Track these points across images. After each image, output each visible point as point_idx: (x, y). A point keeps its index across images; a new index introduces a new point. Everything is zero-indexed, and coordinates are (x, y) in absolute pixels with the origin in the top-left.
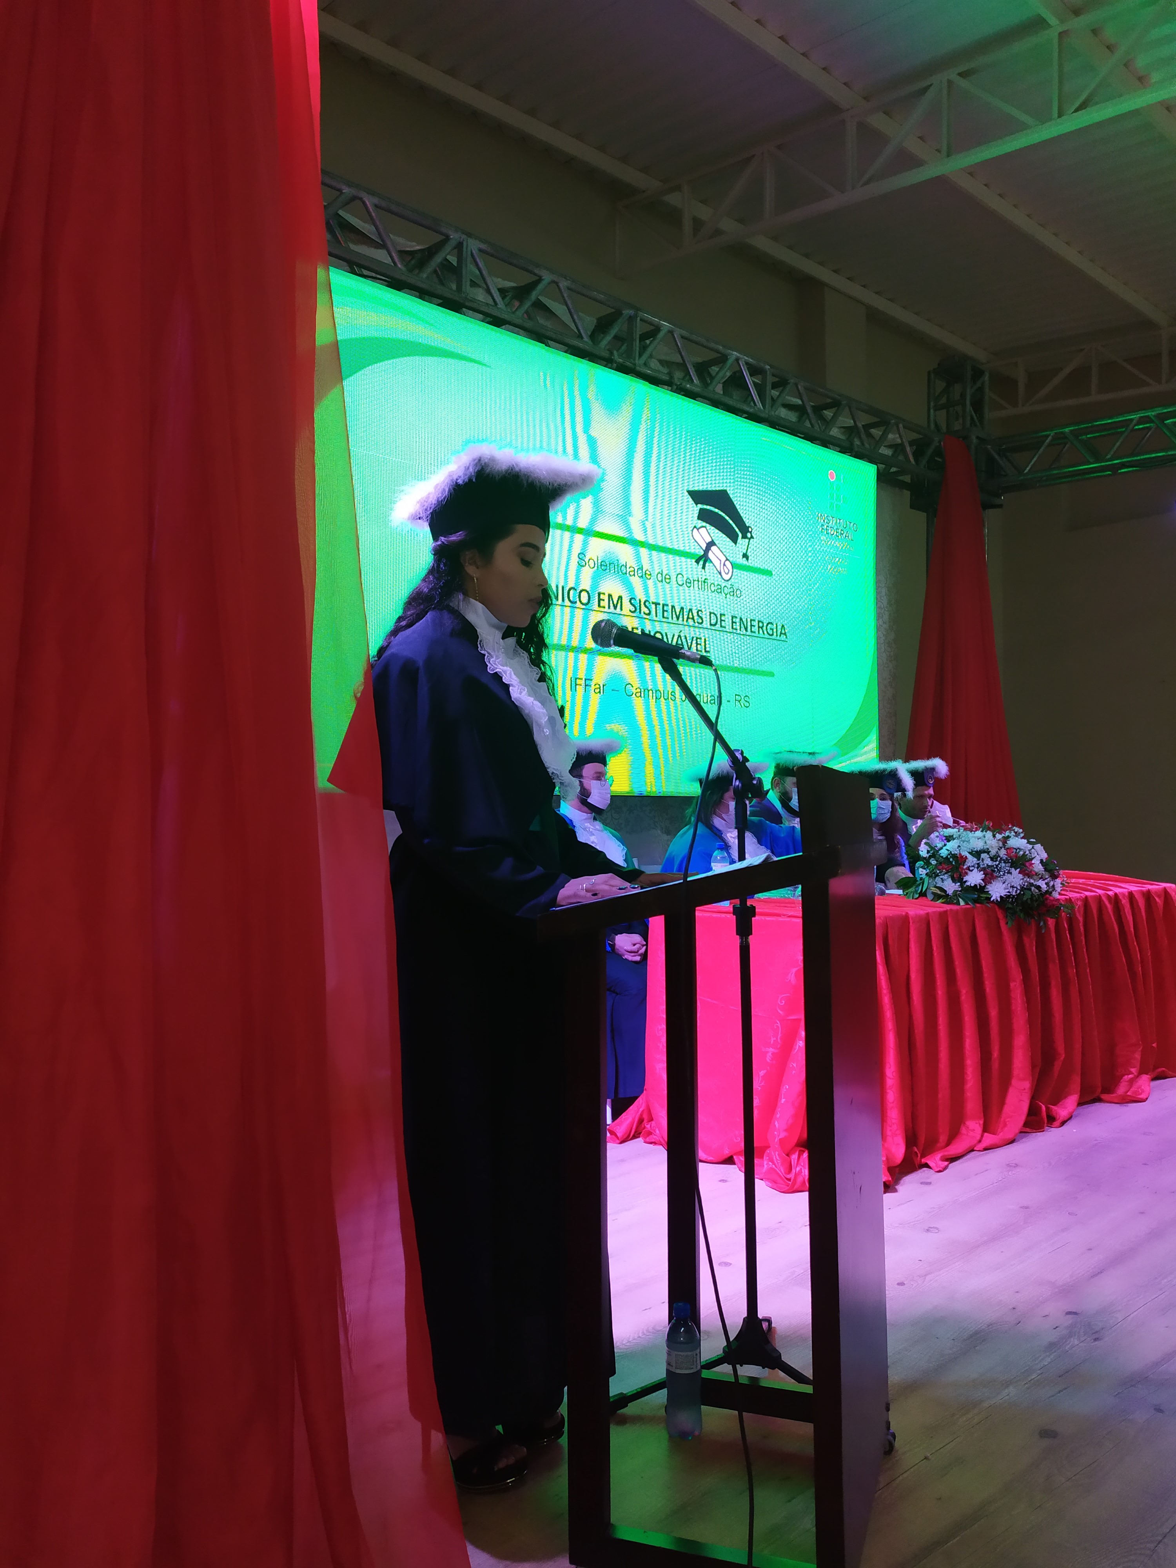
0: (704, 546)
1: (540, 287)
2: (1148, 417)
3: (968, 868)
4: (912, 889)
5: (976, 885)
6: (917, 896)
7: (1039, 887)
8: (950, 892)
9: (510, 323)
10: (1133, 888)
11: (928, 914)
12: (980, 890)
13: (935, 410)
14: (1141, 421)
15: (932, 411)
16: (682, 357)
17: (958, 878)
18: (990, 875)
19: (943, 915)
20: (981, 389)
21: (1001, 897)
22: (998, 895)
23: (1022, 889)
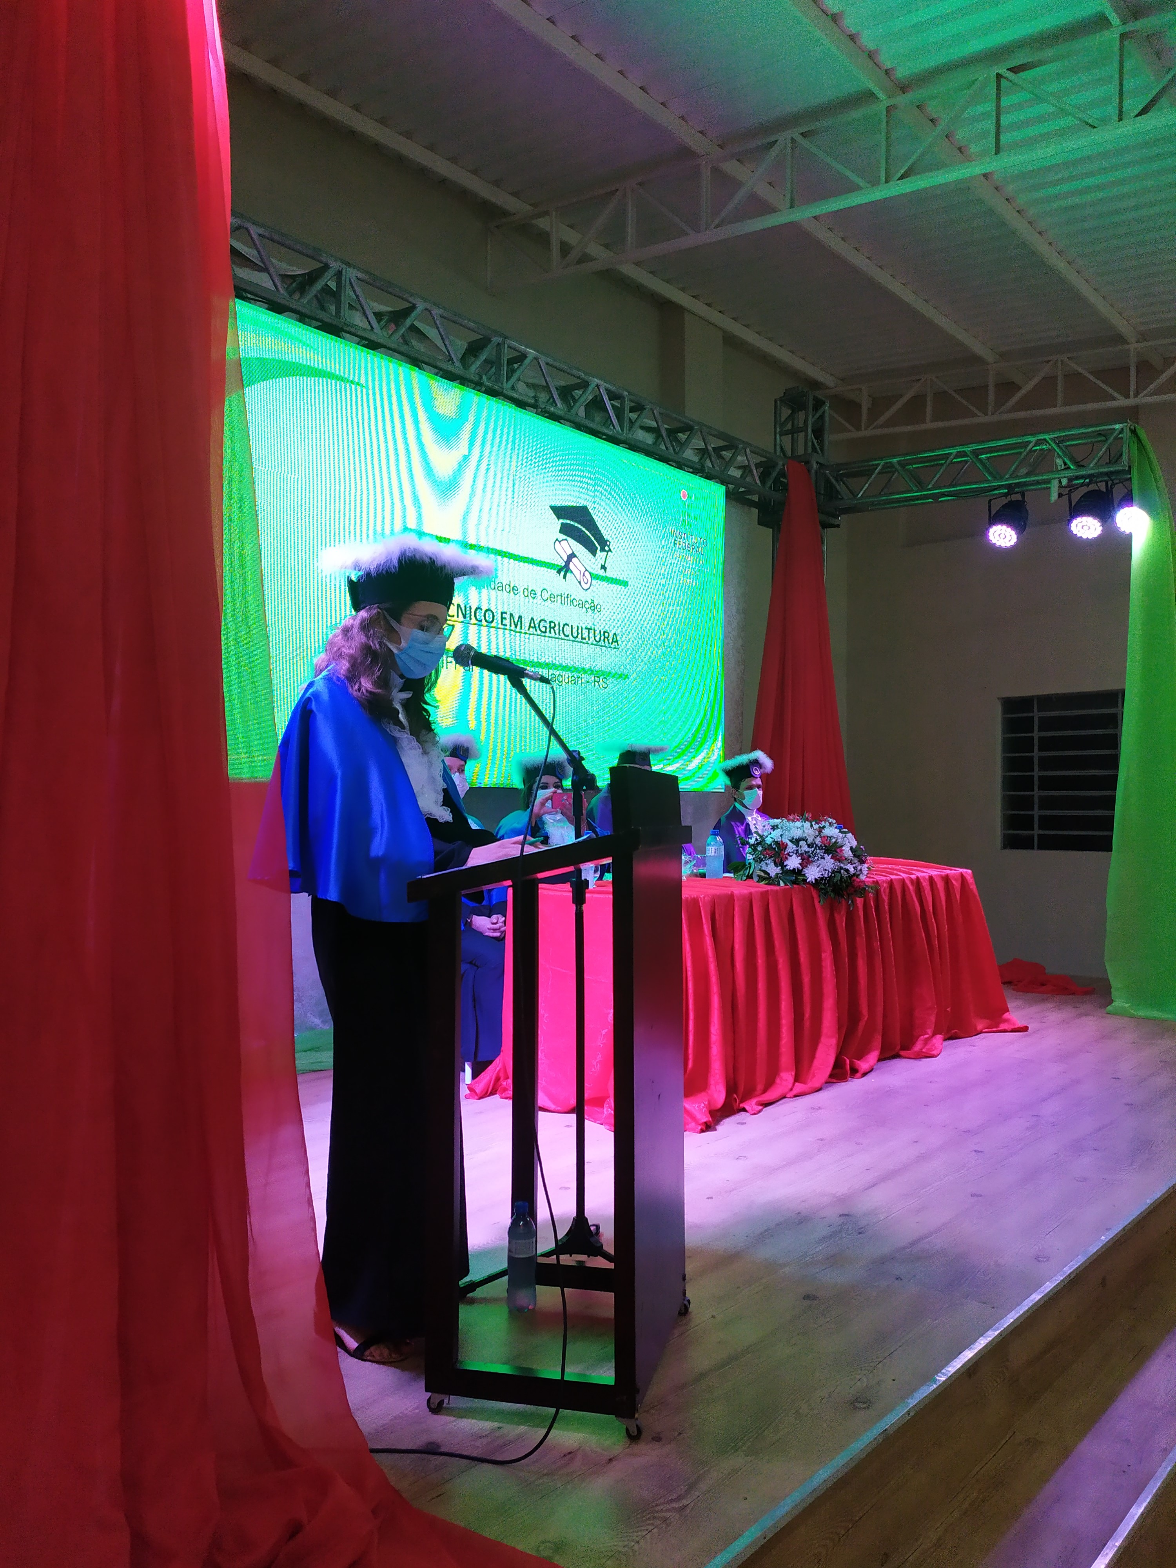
0: (565, 559)
1: (414, 314)
2: (964, 451)
3: (788, 854)
4: (742, 873)
5: (794, 869)
6: (745, 878)
7: (847, 871)
8: (773, 875)
9: (385, 347)
10: (934, 873)
11: (751, 893)
12: (798, 873)
13: (781, 436)
14: (960, 454)
15: (778, 437)
16: (546, 380)
17: (780, 863)
18: (806, 860)
19: (764, 895)
20: (822, 417)
21: (816, 879)
22: (813, 877)
23: (833, 872)
